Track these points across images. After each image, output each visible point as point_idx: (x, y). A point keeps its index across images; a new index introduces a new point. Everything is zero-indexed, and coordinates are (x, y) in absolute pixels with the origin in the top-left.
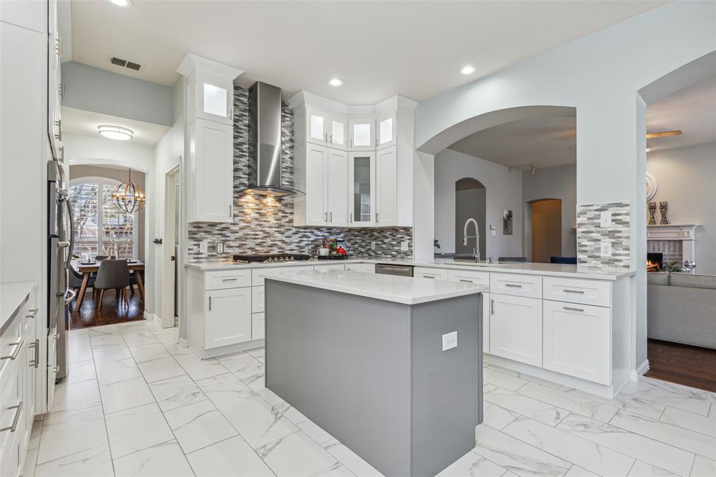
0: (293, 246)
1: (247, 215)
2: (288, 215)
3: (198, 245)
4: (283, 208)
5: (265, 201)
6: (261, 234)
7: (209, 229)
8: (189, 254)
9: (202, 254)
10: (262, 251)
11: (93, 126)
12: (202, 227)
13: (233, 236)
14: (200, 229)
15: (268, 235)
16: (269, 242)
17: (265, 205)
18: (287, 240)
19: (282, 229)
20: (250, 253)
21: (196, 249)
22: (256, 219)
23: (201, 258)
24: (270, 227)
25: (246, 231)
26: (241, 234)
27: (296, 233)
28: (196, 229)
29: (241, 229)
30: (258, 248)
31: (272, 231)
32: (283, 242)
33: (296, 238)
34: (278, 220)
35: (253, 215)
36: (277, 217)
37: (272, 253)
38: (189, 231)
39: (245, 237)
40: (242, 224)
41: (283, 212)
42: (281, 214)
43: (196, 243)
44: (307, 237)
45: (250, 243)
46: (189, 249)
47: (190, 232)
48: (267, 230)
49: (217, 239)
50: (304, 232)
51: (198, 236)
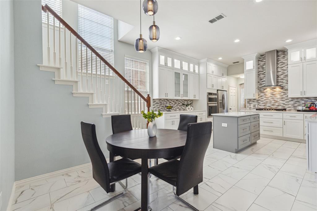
0: (290, 106)
1: (267, 95)
2: (286, 94)
3: (250, 105)
4: (284, 91)
5: (275, 90)
6: (273, 102)
7: (254, 100)
10: (274, 107)
11: (238, 76)
12: (251, 100)
13: (261, 102)
15: (277, 102)
16: (277, 104)
17: (275, 91)
18: (286, 103)
19: (283, 99)
20: (268, 108)
22: (271, 96)
24: (277, 99)
25: (266, 101)
26: (264, 102)
27: (292, 100)
29: (265, 100)
30: (272, 106)
31: (278, 100)
32: (284, 104)
33: (292, 102)
34: (281, 96)
35: (270, 95)
36: (281, 95)
37: (278, 108)
38: (247, 101)
39: (267, 103)
40: (265, 98)
41: (284, 93)
42: (283, 94)
44: (299, 102)
45: (268, 105)
48: (276, 100)
49: (256, 103)
50: (296, 100)
51: (251, 102)
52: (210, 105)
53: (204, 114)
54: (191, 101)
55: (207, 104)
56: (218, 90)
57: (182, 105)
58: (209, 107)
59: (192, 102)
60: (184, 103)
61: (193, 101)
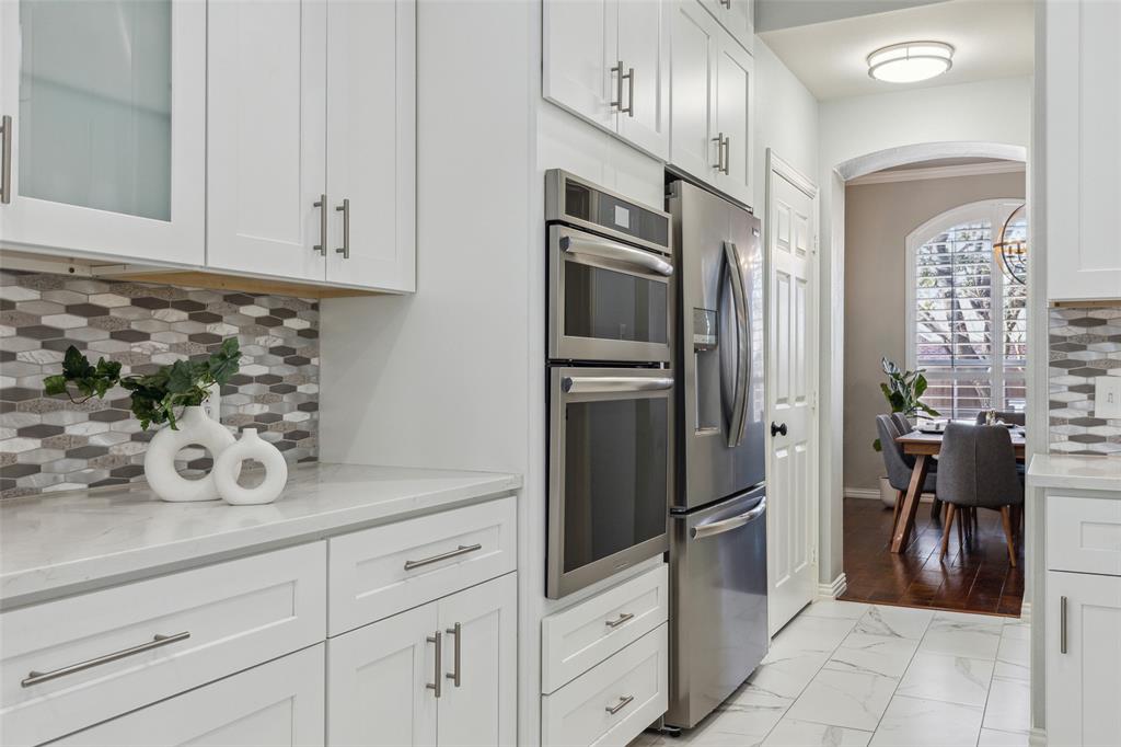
3: (1090, 390)
8: (1054, 422)
9: (1103, 422)
12: (1103, 322)
14: (1099, 330)
21: (1079, 405)
23: (1102, 439)
28: (1081, 331)
38: (1053, 338)
43: (1081, 380)
46: (1054, 405)
47: (1057, 343)
51: (1090, 355)
52: (587, 384)
53: (495, 555)
54: (274, 319)
55: (551, 363)
56: (671, 177)
57: (54, 389)
58: (575, 411)
59: (311, 334)
60: (98, 349)
61: (329, 316)
